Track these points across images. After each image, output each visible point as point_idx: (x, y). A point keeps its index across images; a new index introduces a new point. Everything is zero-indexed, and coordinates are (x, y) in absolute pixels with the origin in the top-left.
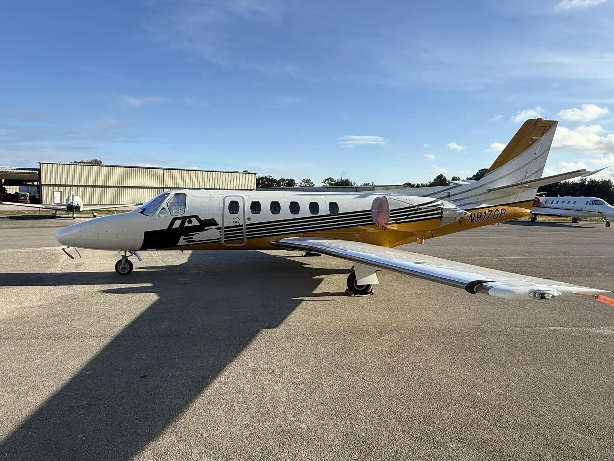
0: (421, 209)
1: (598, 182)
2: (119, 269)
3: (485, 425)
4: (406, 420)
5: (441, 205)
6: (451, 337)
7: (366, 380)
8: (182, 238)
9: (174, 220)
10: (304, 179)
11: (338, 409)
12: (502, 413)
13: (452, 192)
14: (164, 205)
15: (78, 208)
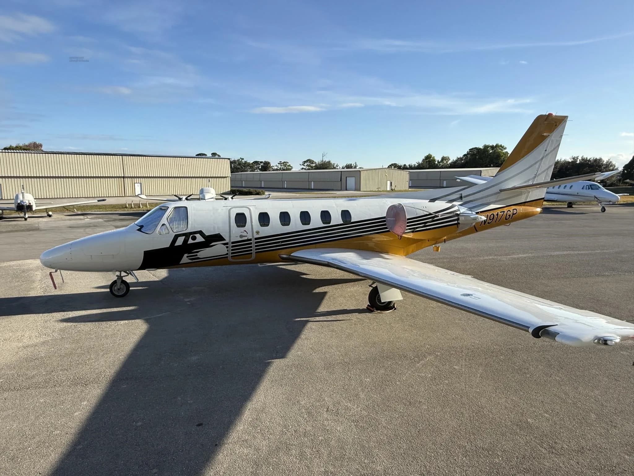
0: (438, 216)
1: (589, 161)
2: (114, 290)
3: (544, 454)
4: (471, 453)
5: (458, 211)
6: (486, 357)
7: (421, 413)
8: (186, 255)
9: (176, 237)
10: (280, 162)
11: (405, 447)
12: (555, 440)
13: (464, 193)
14: (164, 220)
15: (29, 207)
